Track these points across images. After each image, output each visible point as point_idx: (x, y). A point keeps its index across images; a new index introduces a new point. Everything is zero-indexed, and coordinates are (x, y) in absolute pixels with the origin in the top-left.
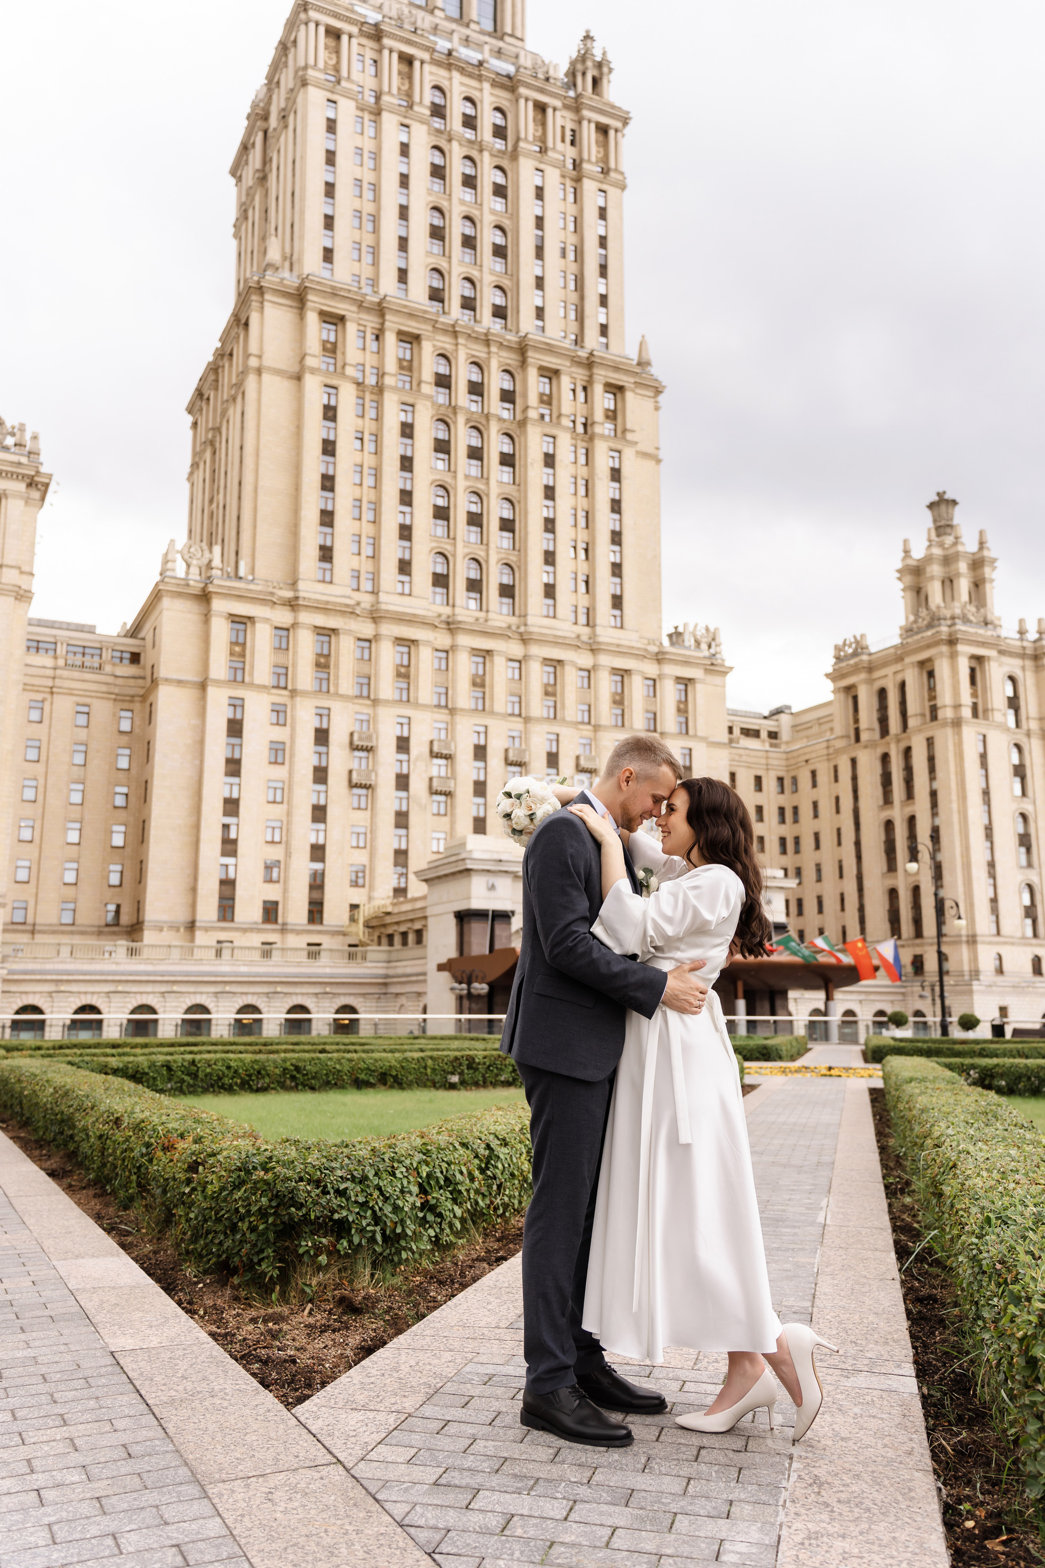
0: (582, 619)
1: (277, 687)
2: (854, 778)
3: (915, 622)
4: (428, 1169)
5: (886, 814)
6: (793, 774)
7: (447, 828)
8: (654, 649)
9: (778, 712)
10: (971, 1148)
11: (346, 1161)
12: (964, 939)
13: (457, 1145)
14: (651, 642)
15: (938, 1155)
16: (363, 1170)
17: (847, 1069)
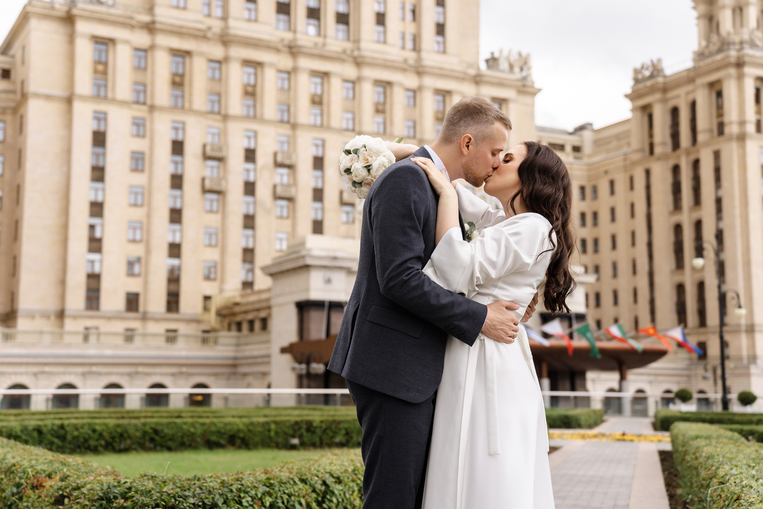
0: (409, 44)
1: (137, 102)
2: (648, 187)
3: (707, 47)
4: (271, 500)
5: (675, 219)
6: (593, 183)
7: (289, 229)
8: (472, 72)
9: (582, 128)
10: (754, 483)
11: (198, 491)
12: (743, 328)
13: (297, 480)
14: (470, 65)
15: (723, 491)
16: (213, 498)
17: (639, 436)
